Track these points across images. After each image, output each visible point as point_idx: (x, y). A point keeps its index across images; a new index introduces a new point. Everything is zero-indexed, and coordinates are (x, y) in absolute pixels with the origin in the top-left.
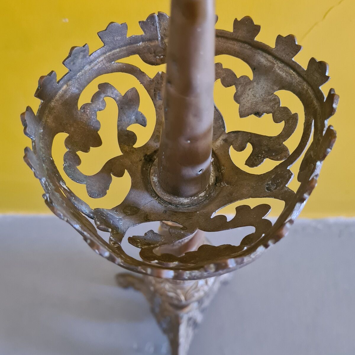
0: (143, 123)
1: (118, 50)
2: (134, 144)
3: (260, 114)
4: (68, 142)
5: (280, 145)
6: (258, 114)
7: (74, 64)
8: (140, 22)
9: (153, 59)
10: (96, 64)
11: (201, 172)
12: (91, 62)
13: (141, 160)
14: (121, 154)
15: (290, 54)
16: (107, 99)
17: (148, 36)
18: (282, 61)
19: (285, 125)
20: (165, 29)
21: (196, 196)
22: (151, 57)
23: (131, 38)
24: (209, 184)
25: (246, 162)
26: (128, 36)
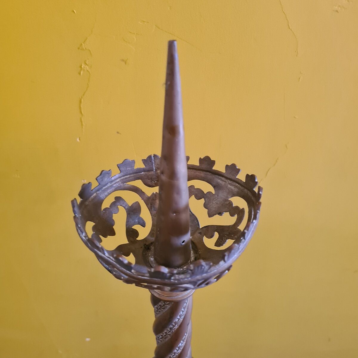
0: (143, 225)
1: (128, 176)
2: (137, 238)
3: (221, 213)
4: (94, 228)
5: (236, 229)
6: (220, 214)
7: (102, 180)
8: (142, 160)
9: (150, 184)
10: (115, 183)
11: (184, 243)
12: (112, 181)
13: (142, 247)
14: (127, 242)
15: (235, 174)
16: (119, 207)
17: (148, 168)
18: (231, 180)
19: (238, 216)
20: (158, 165)
21: (182, 268)
22: (149, 182)
23: (138, 169)
24: (191, 261)
25: (215, 244)
26: (135, 168)
